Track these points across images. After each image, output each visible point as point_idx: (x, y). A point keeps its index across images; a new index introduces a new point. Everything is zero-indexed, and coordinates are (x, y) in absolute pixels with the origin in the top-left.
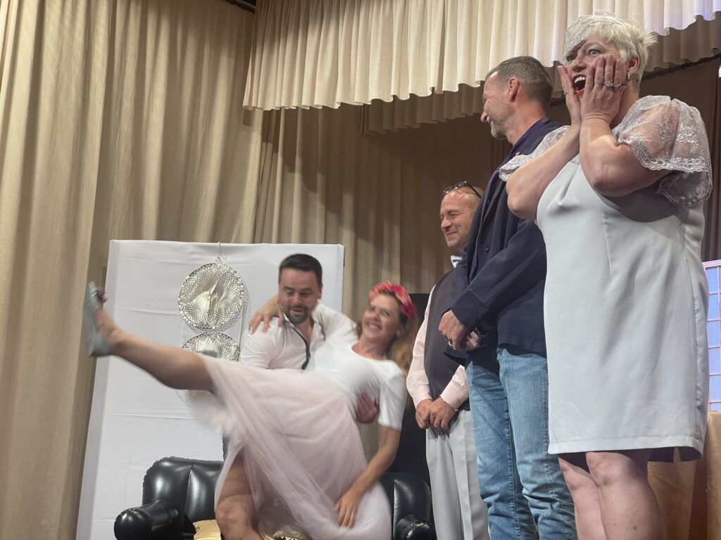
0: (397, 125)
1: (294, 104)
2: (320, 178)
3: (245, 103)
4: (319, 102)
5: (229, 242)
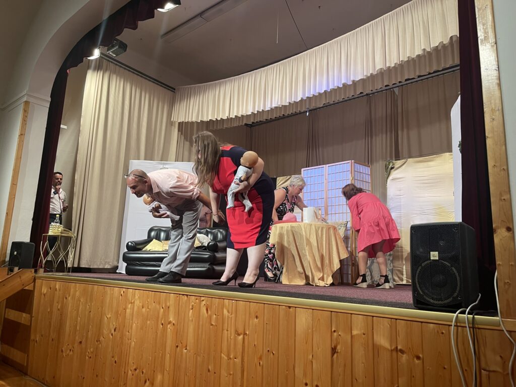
0: (219, 128)
1: (187, 120)
3: (172, 120)
4: (194, 120)
5: (167, 161)
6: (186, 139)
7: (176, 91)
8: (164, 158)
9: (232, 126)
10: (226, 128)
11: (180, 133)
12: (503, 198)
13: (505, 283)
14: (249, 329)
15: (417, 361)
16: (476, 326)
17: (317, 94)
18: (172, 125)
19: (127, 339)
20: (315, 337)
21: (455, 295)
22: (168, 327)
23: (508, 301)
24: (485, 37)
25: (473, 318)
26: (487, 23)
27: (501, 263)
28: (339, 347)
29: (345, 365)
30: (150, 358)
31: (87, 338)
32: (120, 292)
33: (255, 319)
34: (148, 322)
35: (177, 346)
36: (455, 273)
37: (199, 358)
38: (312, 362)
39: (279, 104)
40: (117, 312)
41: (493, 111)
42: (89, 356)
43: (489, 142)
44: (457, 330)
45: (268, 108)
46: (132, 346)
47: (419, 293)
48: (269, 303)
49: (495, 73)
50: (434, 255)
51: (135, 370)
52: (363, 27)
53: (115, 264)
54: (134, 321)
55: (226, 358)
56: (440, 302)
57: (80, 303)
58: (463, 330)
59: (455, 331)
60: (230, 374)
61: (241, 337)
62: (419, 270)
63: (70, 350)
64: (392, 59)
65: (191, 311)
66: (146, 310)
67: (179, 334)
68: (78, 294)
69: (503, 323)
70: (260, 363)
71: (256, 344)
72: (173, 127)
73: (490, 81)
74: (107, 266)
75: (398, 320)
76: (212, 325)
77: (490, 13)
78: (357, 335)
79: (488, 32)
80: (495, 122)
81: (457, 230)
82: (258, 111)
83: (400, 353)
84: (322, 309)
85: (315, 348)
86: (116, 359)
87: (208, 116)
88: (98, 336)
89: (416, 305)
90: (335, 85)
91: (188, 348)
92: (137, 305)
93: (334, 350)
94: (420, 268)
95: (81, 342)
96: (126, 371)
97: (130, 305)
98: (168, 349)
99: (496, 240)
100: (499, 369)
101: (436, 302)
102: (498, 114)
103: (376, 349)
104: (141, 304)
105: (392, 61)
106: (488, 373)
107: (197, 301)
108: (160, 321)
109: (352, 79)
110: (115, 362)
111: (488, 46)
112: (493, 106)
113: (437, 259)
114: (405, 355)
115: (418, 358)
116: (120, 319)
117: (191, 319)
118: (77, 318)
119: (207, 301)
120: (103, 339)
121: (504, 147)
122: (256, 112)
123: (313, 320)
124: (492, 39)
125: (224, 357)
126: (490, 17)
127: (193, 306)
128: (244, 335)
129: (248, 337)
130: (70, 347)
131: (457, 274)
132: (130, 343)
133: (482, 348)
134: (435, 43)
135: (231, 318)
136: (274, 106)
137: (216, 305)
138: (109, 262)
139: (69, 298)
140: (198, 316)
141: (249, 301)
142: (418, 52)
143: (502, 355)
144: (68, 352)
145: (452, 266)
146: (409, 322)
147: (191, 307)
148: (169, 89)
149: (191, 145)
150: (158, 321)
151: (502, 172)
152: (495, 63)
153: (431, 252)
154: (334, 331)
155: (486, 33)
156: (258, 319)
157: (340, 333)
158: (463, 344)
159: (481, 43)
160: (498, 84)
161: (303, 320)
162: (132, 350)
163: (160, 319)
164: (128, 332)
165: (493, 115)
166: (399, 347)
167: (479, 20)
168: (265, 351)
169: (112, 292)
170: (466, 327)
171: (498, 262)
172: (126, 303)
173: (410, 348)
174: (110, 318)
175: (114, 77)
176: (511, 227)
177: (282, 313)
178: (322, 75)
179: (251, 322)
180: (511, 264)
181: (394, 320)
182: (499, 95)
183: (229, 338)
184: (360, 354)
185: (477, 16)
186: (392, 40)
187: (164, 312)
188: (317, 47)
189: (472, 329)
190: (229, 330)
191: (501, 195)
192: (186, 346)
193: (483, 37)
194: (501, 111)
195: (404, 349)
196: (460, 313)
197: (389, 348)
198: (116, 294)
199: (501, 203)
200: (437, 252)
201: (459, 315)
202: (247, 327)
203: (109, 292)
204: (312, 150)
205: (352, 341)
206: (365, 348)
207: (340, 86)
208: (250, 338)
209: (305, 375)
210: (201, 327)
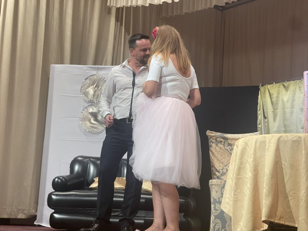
1: (129, 4)
3: (108, 4)
5: (102, 65)
6: (127, 32)
9: (195, 9)
10: (186, 13)
11: (119, 23)
18: (108, 13)
53: (33, 212)
74: (21, 216)
138: (23, 210)
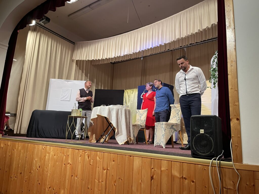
0: (97, 64)
1: (80, 59)
2: (84, 71)
3: (73, 59)
4: (84, 59)
5: (70, 80)
6: (80, 69)
7: (75, 44)
8: (68, 78)
9: (104, 63)
10: (101, 64)
11: (77, 65)
12: (235, 104)
13: (235, 146)
14: (110, 167)
15: (192, 184)
16: (221, 166)
17: (147, 49)
18: (73, 61)
19: (45, 172)
20: (143, 171)
21: (212, 151)
22: (68, 166)
23: (237, 154)
24: (229, 25)
25: (220, 162)
26: (230, 18)
27: (233, 136)
28: (154, 176)
29: (157, 186)
30: (58, 182)
31: (24, 170)
32: (43, 147)
33: (113, 162)
34: (57, 163)
35: (72, 176)
36: (211, 140)
37: (83, 182)
38: (141, 184)
39: (128, 53)
40: (41, 158)
41: (232, 61)
42: (25, 180)
43: (229, 77)
44: (212, 168)
45: (122, 55)
46: (48, 176)
47: (194, 149)
48: (120, 154)
49: (234, 43)
50: (202, 131)
51: (50, 188)
52: (170, 17)
54: (49, 162)
55: (98, 182)
56: (204, 154)
57: (21, 153)
58: (215, 168)
59: (211, 169)
60: (99, 190)
61: (106, 171)
62: (194, 138)
63: (15, 177)
64: (184, 34)
65: (80, 157)
66: (56, 157)
67: (73, 170)
68: (20, 148)
69: (234, 165)
70: (114, 184)
71: (113, 174)
72: (73, 62)
73: (231, 47)
75: (184, 163)
76: (91, 165)
77: (232, 14)
78: (164, 170)
79: (231, 23)
80: (232, 67)
81: (213, 119)
82: (117, 56)
83: (184, 179)
84: (146, 157)
85: (143, 177)
86: (40, 182)
87: (92, 58)
88: (31, 170)
89: (192, 156)
90: (156, 45)
91: (78, 177)
92: (51, 154)
93: (152, 178)
94: (195, 137)
95: (21, 173)
96: (45, 189)
97: (48, 154)
98: (67, 177)
99: (232, 125)
100: (232, 188)
101: (202, 154)
102: (234, 63)
103: (173, 177)
104: (54, 154)
105: (184, 35)
106: (226, 190)
107: (83, 152)
108: (63, 163)
109: (164, 43)
110: (39, 184)
111: (231, 30)
112: (232, 59)
113: (203, 133)
114: (186, 180)
115: (193, 182)
116: (42, 162)
117: (79, 161)
118: (19, 161)
119: (88, 152)
120: (33, 172)
121: (236, 79)
122: (116, 57)
123: (142, 163)
124: (233, 27)
125: (97, 181)
126: (232, 16)
127: (81, 154)
128: (107, 170)
129: (109, 171)
130: (16, 175)
131: (212, 141)
132: (47, 174)
133: (224, 177)
134: (204, 27)
135: (101, 161)
136: (125, 54)
137: (93, 155)
139: (15, 150)
140: (84, 160)
141: (110, 153)
142: (196, 31)
143: (233, 181)
144: (14, 178)
145: (210, 137)
146: (189, 164)
147: (80, 155)
148: (72, 43)
149: (83, 72)
150: (62, 162)
151: (235, 92)
152: (234, 38)
153: (201, 130)
154: (153, 168)
155: (230, 23)
156: (114, 162)
157: (155, 169)
158: (215, 175)
159: (227, 28)
160: (235, 48)
161: (137, 163)
162: (48, 177)
163: (63, 162)
164: (47, 168)
165: (232, 64)
166: (184, 177)
167: (227, 17)
168: (118, 178)
169: (38, 147)
170: (216, 167)
171: (232, 136)
172: (46, 153)
173: (189, 177)
174: (37, 161)
175: (43, 35)
176: (239, 118)
177: (127, 159)
178: (149, 40)
179: (110, 164)
180: (238, 136)
181: (182, 163)
182: (235, 54)
183: (99, 171)
184: (165, 180)
185: (226, 15)
186: (184, 24)
187: (66, 158)
188: (148, 26)
189: (219, 168)
190: (99, 167)
191: (234, 103)
192: (77, 176)
193: (228, 25)
194: (235, 62)
195: (186, 177)
196: (213, 160)
197: (179, 177)
198: (41, 148)
199: (234, 106)
200: (203, 130)
201: (213, 161)
202: (108, 166)
203: (36, 147)
204: (144, 76)
205: (161, 173)
206: (167, 177)
207: (158, 46)
208: (110, 172)
209: (137, 190)
210: (85, 166)
